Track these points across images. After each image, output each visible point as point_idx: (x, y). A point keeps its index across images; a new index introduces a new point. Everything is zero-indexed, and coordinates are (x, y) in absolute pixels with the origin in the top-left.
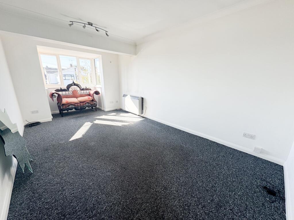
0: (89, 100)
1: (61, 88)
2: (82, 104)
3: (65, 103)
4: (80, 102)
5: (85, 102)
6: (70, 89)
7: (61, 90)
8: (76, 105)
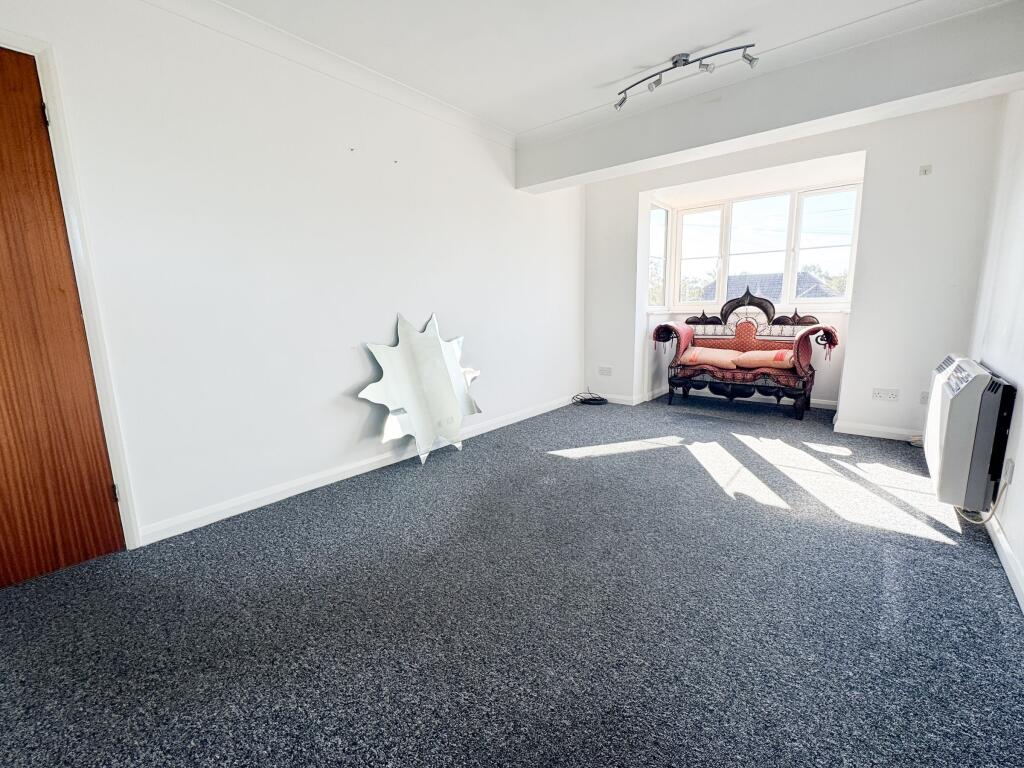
0: (778, 364)
1: (703, 314)
2: (739, 375)
3: (688, 364)
4: (738, 367)
5: (755, 372)
6: (732, 319)
7: (704, 320)
8: (719, 375)
